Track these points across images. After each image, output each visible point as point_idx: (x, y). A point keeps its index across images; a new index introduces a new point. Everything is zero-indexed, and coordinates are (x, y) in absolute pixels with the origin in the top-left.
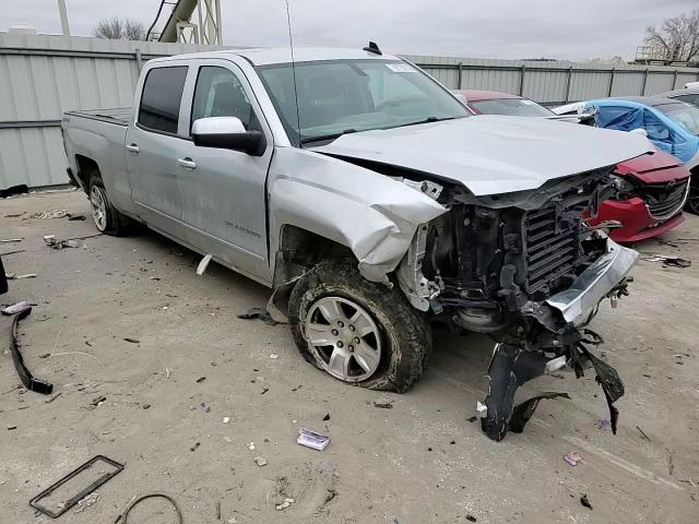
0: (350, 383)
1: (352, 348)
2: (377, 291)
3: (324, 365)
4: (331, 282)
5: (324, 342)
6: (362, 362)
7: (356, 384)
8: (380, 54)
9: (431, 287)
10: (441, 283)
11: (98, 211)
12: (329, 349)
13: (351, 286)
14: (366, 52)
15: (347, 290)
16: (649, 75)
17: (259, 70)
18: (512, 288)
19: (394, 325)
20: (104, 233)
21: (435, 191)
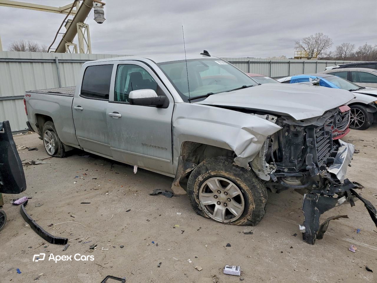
0: (226, 224)
1: (225, 204)
2: (241, 172)
3: (211, 216)
4: (214, 170)
5: (210, 202)
6: (233, 211)
7: (229, 223)
8: (209, 56)
9: (271, 168)
10: (276, 165)
11: (49, 144)
12: (213, 206)
13: (226, 171)
14: (202, 55)
15: (223, 173)
16: (305, 64)
17: (159, 65)
18: (313, 165)
19: (251, 189)
20: (53, 156)
21: (273, 119)
